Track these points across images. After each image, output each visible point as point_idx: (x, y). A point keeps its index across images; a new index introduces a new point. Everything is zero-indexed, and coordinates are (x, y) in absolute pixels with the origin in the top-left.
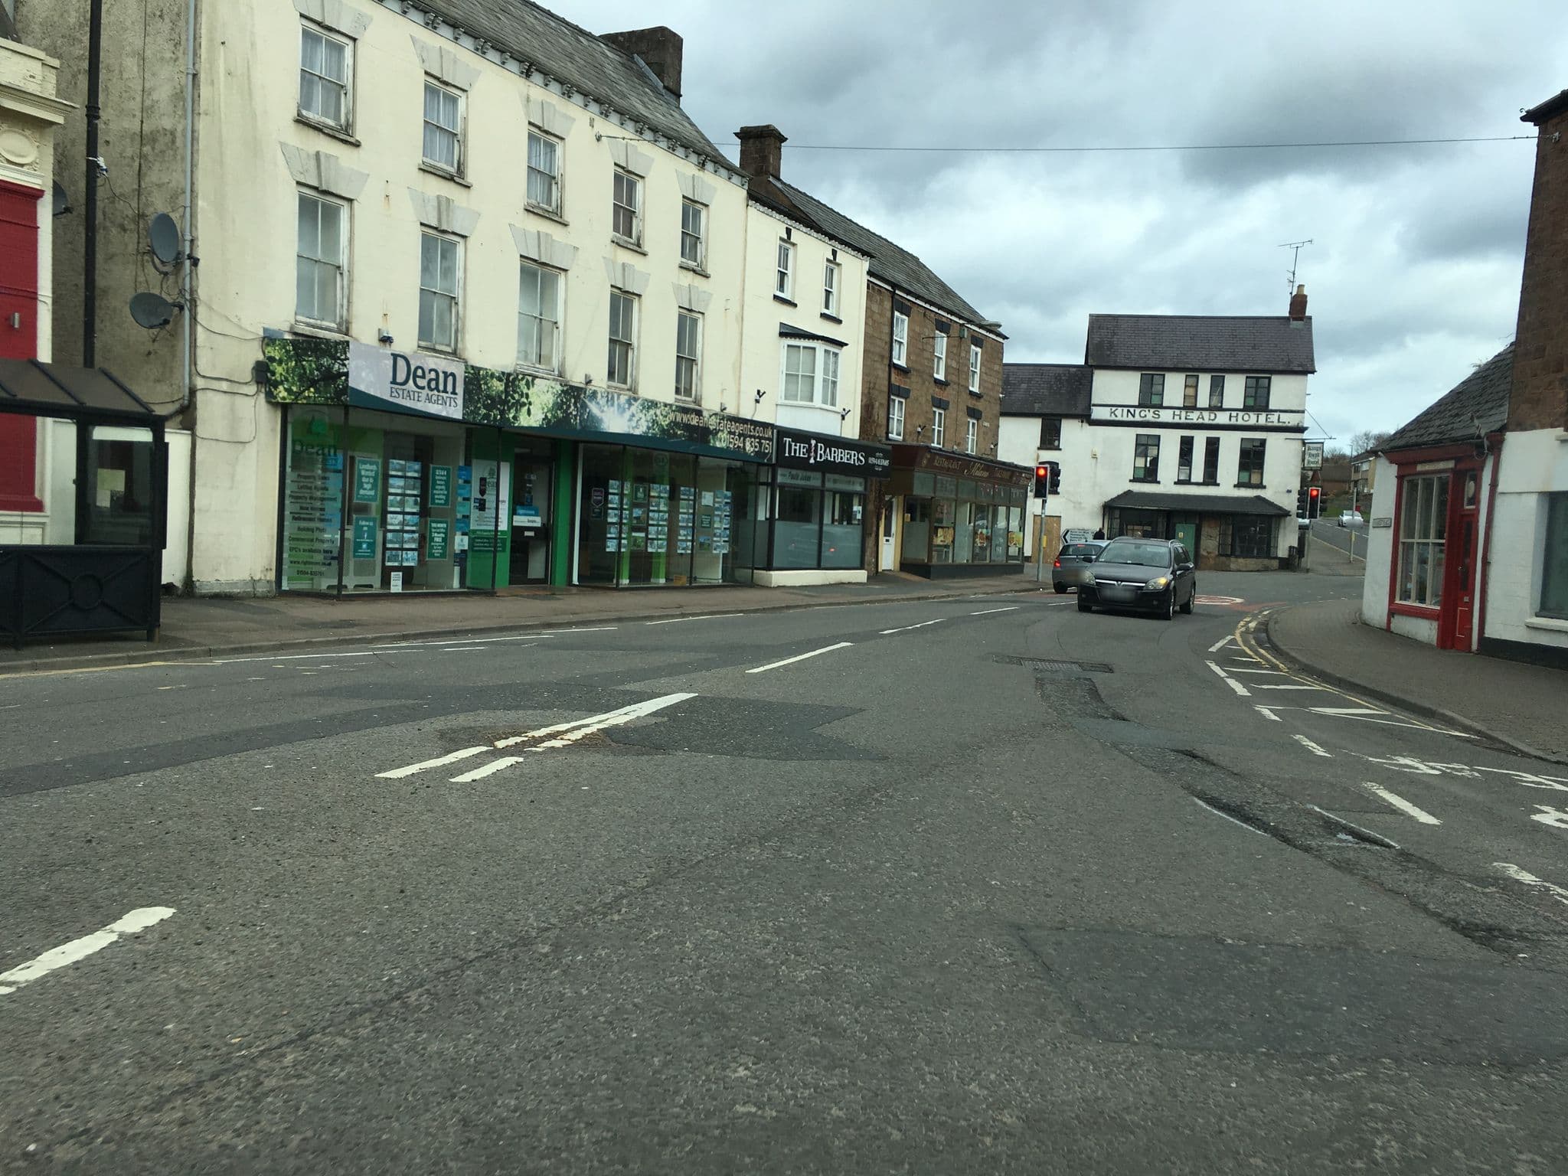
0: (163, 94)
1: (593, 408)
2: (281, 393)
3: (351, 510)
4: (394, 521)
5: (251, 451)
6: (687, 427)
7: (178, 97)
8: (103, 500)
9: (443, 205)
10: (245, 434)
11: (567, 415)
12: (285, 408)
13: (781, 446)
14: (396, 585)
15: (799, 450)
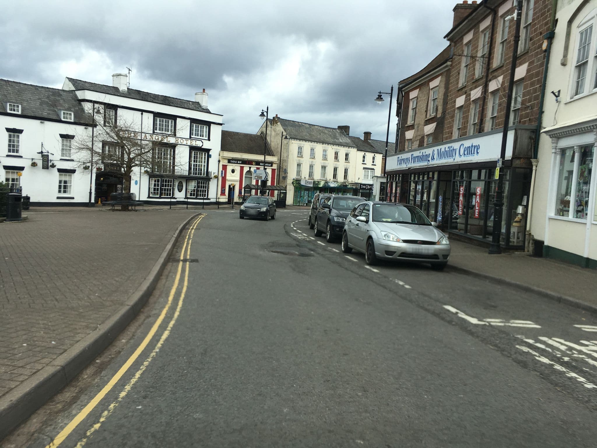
0: (285, 156)
1: (329, 184)
2: (294, 185)
3: (301, 197)
4: (305, 198)
5: (291, 191)
6: (343, 185)
7: (287, 156)
8: (281, 197)
9: (312, 162)
10: (291, 189)
11: (326, 185)
12: (295, 186)
13: (360, 186)
14: (305, 205)
15: (364, 187)
